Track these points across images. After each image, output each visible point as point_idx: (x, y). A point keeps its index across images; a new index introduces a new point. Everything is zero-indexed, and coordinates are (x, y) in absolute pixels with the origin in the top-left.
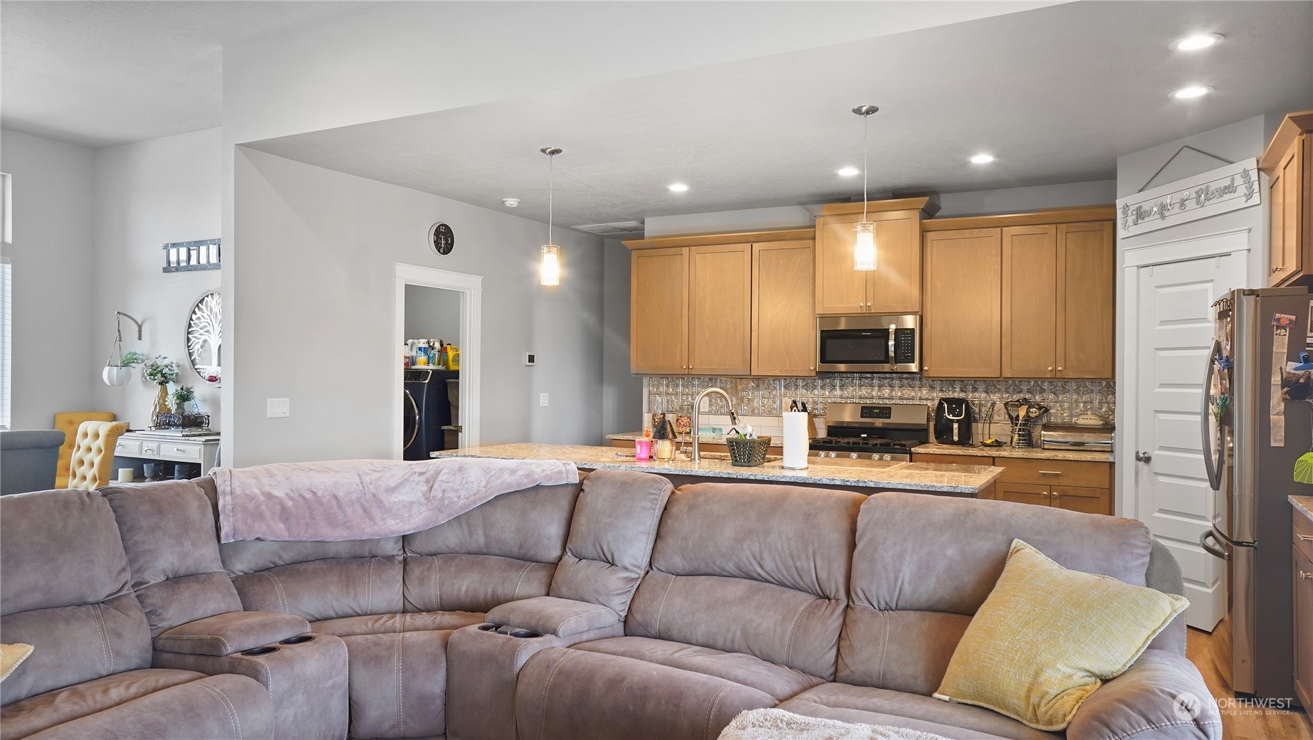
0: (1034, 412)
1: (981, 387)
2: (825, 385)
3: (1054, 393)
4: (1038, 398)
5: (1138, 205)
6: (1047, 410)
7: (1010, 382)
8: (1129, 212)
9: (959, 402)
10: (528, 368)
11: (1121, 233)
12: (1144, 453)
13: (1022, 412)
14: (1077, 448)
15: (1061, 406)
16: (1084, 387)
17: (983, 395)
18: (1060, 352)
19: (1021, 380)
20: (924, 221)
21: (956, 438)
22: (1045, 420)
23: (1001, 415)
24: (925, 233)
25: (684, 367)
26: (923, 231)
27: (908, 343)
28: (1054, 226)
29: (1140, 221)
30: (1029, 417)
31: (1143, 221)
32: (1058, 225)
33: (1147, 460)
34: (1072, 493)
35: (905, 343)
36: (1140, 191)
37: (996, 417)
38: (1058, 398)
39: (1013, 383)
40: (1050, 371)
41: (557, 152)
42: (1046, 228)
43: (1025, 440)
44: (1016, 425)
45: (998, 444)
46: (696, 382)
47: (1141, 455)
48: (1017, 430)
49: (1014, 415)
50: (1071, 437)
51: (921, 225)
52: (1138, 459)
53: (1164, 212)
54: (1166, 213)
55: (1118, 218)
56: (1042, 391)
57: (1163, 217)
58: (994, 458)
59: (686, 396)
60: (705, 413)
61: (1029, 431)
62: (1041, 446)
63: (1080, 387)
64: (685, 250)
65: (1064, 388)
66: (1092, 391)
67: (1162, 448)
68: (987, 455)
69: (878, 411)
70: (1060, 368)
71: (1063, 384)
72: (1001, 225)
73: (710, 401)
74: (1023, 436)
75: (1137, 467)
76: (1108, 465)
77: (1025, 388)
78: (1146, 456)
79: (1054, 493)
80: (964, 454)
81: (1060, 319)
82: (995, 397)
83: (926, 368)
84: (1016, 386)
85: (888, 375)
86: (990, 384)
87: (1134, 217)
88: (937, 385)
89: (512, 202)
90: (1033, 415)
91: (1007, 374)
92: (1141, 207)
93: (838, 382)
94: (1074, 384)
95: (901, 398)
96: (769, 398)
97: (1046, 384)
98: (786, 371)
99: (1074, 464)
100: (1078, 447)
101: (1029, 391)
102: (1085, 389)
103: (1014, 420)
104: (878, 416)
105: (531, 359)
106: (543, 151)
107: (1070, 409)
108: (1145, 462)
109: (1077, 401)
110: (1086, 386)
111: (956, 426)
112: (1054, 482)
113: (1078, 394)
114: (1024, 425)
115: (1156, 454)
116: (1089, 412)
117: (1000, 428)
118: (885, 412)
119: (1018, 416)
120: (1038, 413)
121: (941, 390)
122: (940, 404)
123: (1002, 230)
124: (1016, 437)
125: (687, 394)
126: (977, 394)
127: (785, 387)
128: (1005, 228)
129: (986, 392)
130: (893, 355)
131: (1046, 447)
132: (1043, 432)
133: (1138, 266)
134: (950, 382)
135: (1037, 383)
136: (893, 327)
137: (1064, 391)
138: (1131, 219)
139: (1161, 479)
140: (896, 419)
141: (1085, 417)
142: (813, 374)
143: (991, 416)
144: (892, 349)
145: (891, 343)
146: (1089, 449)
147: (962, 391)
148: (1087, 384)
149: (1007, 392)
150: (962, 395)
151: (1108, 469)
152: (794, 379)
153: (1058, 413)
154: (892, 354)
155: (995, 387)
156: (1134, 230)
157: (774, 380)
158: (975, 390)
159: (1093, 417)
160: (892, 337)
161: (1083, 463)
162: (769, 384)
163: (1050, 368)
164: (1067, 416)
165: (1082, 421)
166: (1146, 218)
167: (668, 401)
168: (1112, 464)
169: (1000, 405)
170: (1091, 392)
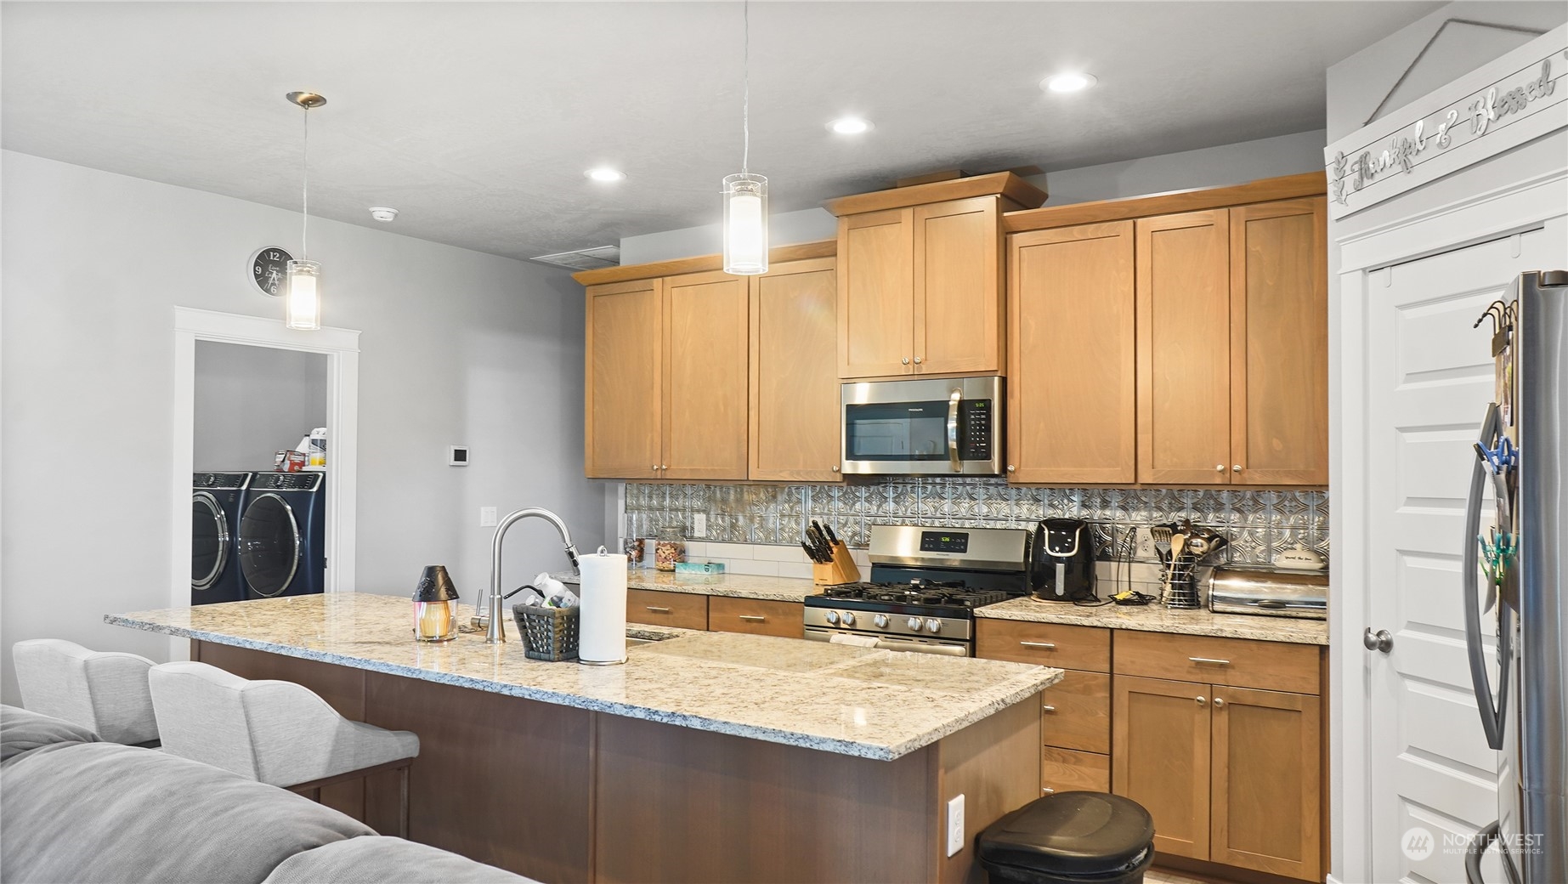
0: (1200, 546)
1: (1116, 500)
2: (870, 496)
3: (1239, 511)
4: (1211, 520)
5: (1362, 152)
6: (1224, 542)
7: (1164, 491)
8: (1348, 168)
9: (1070, 525)
10: (454, 469)
11: (1334, 210)
12: (1379, 634)
13: (1177, 545)
14: (1274, 612)
15: (1251, 534)
16: (1291, 501)
17: (1119, 514)
18: (1238, 437)
19: (1183, 487)
20: (1006, 214)
21: (1060, 590)
22: (1223, 559)
23: (1146, 546)
24: (1008, 236)
25: (655, 467)
26: (1007, 233)
27: (980, 425)
28: (1226, 210)
29: (1366, 182)
30: (1190, 553)
31: (1371, 182)
32: (1231, 209)
33: (1386, 647)
34: (1250, 700)
35: (975, 425)
36: (1366, 124)
37: (1140, 553)
38: (1246, 520)
39: (1173, 494)
40: (1220, 471)
41: (316, 101)
42: (1211, 216)
43: (1184, 595)
44: (1169, 566)
45: (1141, 600)
46: (689, 491)
47: (1372, 638)
48: (1170, 576)
49: (1164, 552)
50: (1268, 591)
51: (1000, 219)
52: (1369, 645)
53: (1410, 157)
54: (1414, 160)
55: (1329, 181)
56: (1219, 507)
57: (1408, 168)
58: (1112, 630)
59: (674, 513)
60: (701, 539)
61: (1192, 578)
62: (1208, 604)
63: (1283, 501)
64: (657, 283)
65: (1256, 502)
66: (1306, 508)
67: (1413, 625)
68: (1099, 624)
69: (948, 539)
70: (1237, 467)
71: (1255, 494)
72: (1134, 215)
73: (708, 520)
74: (1181, 587)
75: (1366, 658)
76: (1317, 651)
77: (1188, 502)
78: (1383, 638)
79: (1217, 700)
80: (1062, 621)
81: (1238, 378)
82: (1138, 517)
83: (1010, 468)
84: (1174, 498)
85: (968, 480)
86: (1130, 494)
87: (1356, 176)
88: (1045, 496)
89: (383, 214)
90: (1197, 551)
91: (1146, 477)
92: (1367, 154)
93: (890, 493)
94: (1273, 495)
95: (987, 518)
96: (790, 516)
97: (1225, 494)
98: (798, 473)
99: (1253, 645)
100: (1276, 608)
101: (1195, 508)
102: (1294, 504)
103: (1165, 557)
104: (949, 548)
105: (460, 455)
106: (292, 97)
107: (1268, 538)
108: (1382, 650)
109: (1279, 526)
110: (1294, 499)
111: (1060, 568)
112: (1218, 678)
113: (1281, 512)
114: (1184, 568)
115: (1398, 635)
116: (1298, 546)
117: (1145, 575)
118: (958, 541)
119: (1170, 553)
120: (1205, 547)
121: (1052, 505)
122: (1040, 530)
123: (1135, 224)
124: (1168, 588)
125: (677, 510)
126: (1108, 513)
127: (814, 500)
128: (1139, 221)
129: (1124, 508)
130: (955, 447)
131: (1218, 606)
132: (1211, 581)
133: (1364, 270)
134: (1061, 490)
135: (1209, 496)
136: (956, 397)
137: (1257, 506)
138: (1350, 181)
139: (1412, 686)
140: (977, 552)
141: (1289, 554)
142: (839, 478)
143: (1132, 550)
144: (952, 435)
145: (952, 425)
146: (1294, 614)
147: (1084, 505)
148: (1297, 494)
149: (1159, 509)
150: (1085, 513)
151: (1318, 659)
152: (826, 487)
153: (1246, 549)
154: (953, 444)
155: (1139, 499)
156: (1357, 201)
157: (798, 488)
158: (1105, 504)
159: (1305, 555)
160: (953, 414)
161: (1271, 646)
162: (790, 494)
163: (1220, 467)
164: (1262, 552)
165: (1281, 561)
166: (1376, 176)
167: (651, 520)
168: (1324, 650)
169: (1143, 532)
170: (1304, 510)
